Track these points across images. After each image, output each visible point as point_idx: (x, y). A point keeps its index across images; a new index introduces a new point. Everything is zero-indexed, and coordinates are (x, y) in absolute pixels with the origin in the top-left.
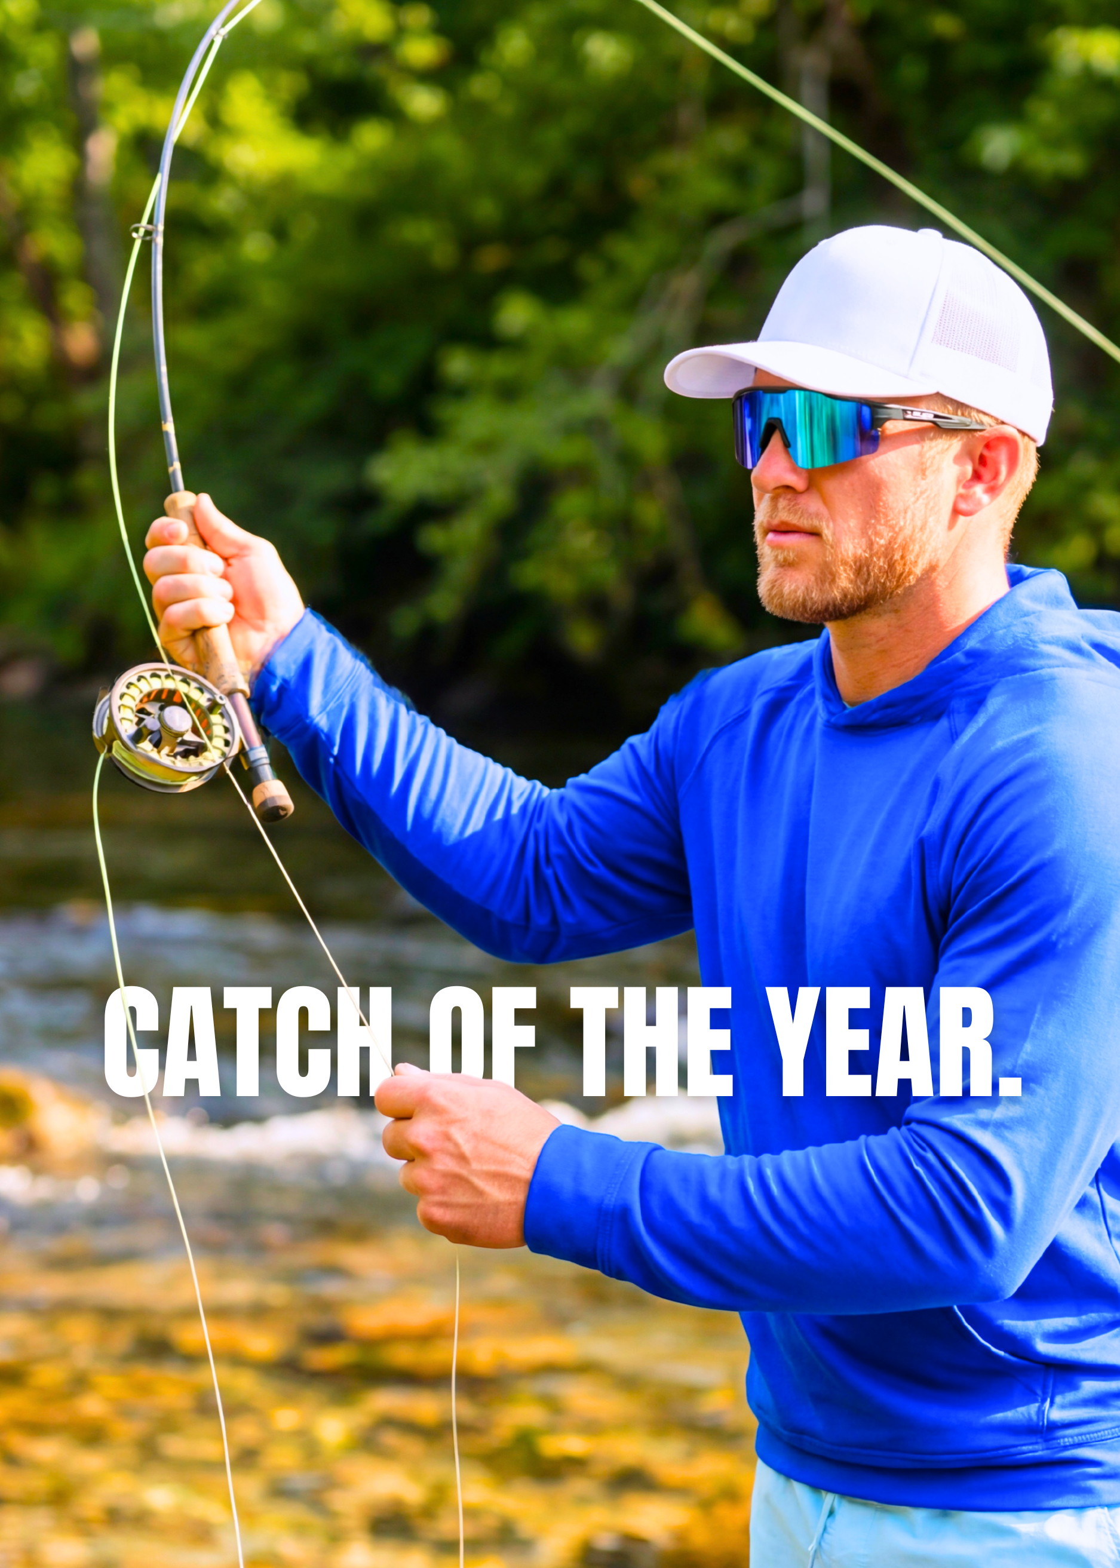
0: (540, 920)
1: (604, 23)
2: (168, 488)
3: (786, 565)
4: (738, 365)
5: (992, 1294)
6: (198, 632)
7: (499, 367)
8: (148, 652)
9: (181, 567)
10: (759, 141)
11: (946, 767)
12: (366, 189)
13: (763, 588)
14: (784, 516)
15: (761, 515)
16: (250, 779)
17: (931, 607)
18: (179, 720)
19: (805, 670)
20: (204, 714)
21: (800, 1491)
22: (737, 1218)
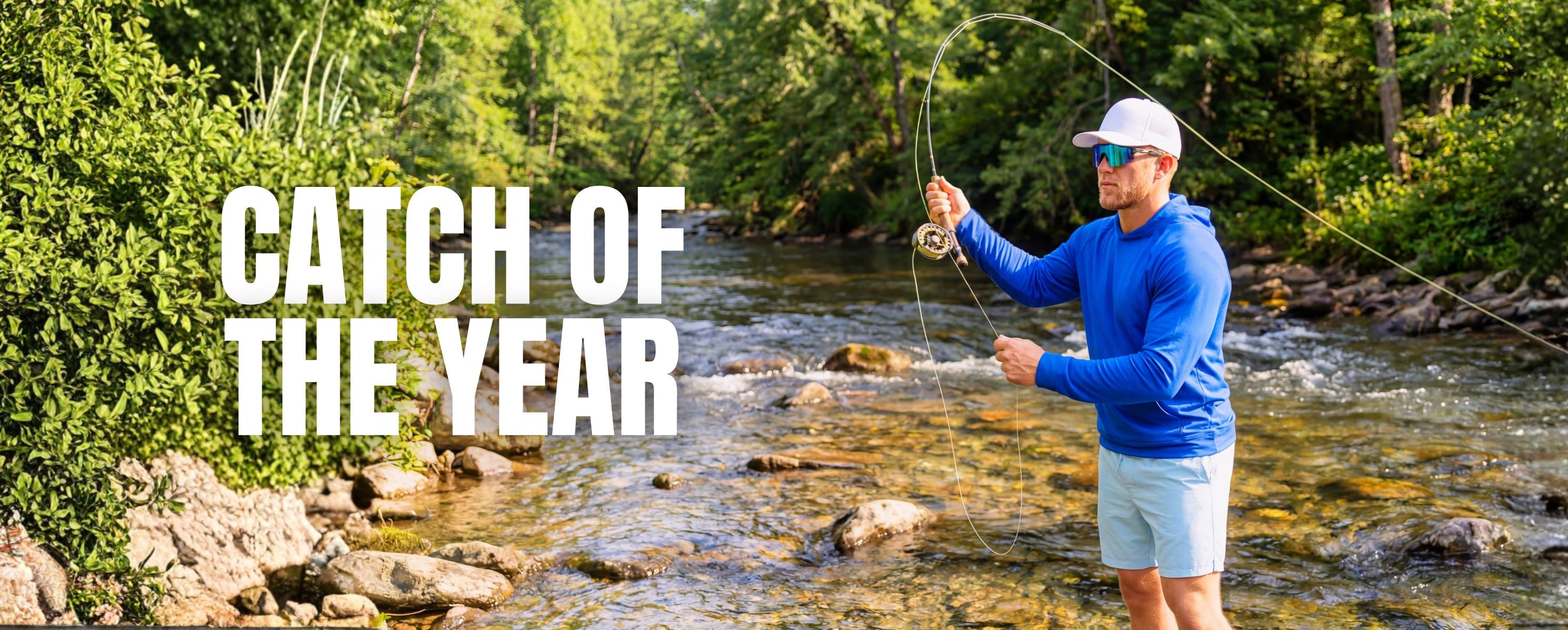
0: (1037, 295)
1: (1046, 46)
2: (932, 174)
3: (1108, 194)
4: (1094, 137)
5: (1167, 397)
6: (941, 214)
7: (1017, 145)
8: (926, 220)
9: (936, 196)
10: (1091, 79)
11: (1153, 250)
12: (977, 94)
13: (1101, 200)
14: (1107, 180)
15: (1100, 179)
16: (956, 255)
17: (1149, 206)
18: (936, 239)
19: (1112, 224)
20: (943, 238)
21: (1113, 454)
22: (1095, 377)
